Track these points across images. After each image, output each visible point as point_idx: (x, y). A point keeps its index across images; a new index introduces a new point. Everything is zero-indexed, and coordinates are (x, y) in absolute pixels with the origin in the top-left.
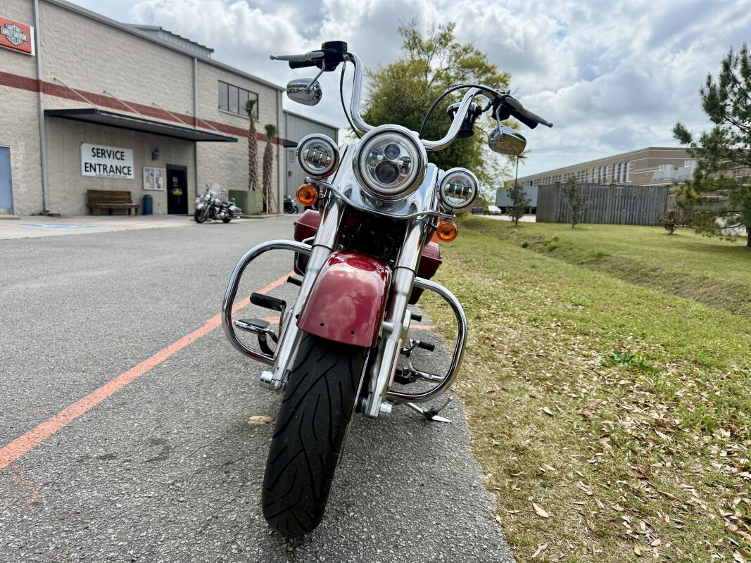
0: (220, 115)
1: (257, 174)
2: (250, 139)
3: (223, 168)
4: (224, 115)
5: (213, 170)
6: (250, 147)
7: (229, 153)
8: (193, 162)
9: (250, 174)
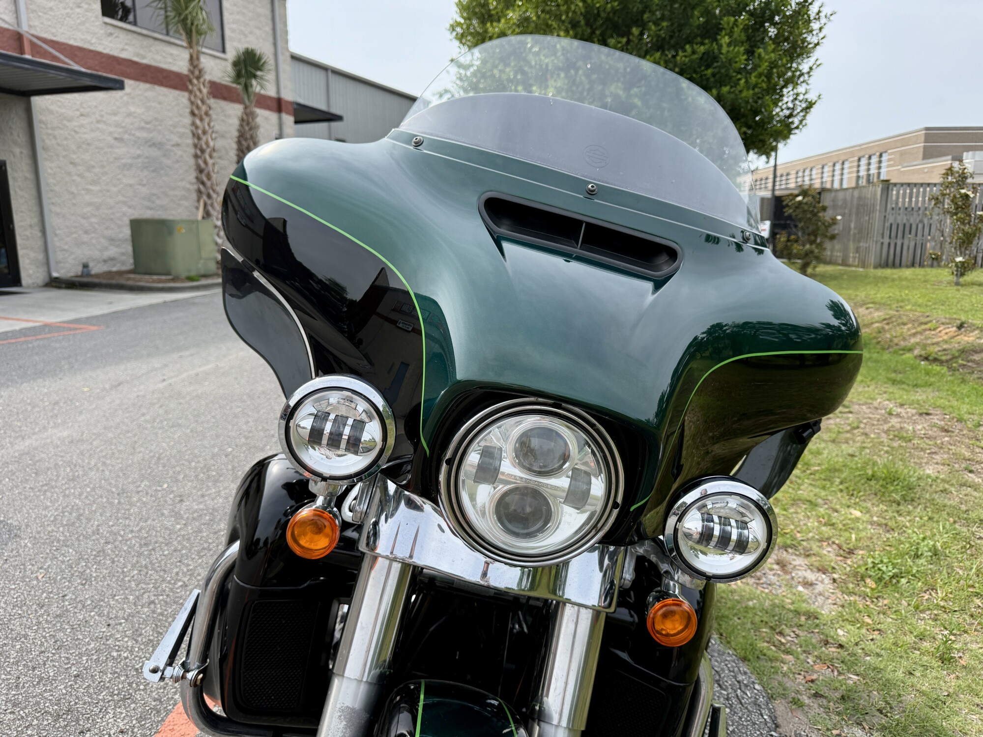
0: (111, 34)
1: (214, 176)
2: (191, 92)
3: (127, 167)
4: (122, 36)
5: (97, 170)
6: (193, 114)
7: (142, 128)
8: (26, 151)
9: (197, 178)
